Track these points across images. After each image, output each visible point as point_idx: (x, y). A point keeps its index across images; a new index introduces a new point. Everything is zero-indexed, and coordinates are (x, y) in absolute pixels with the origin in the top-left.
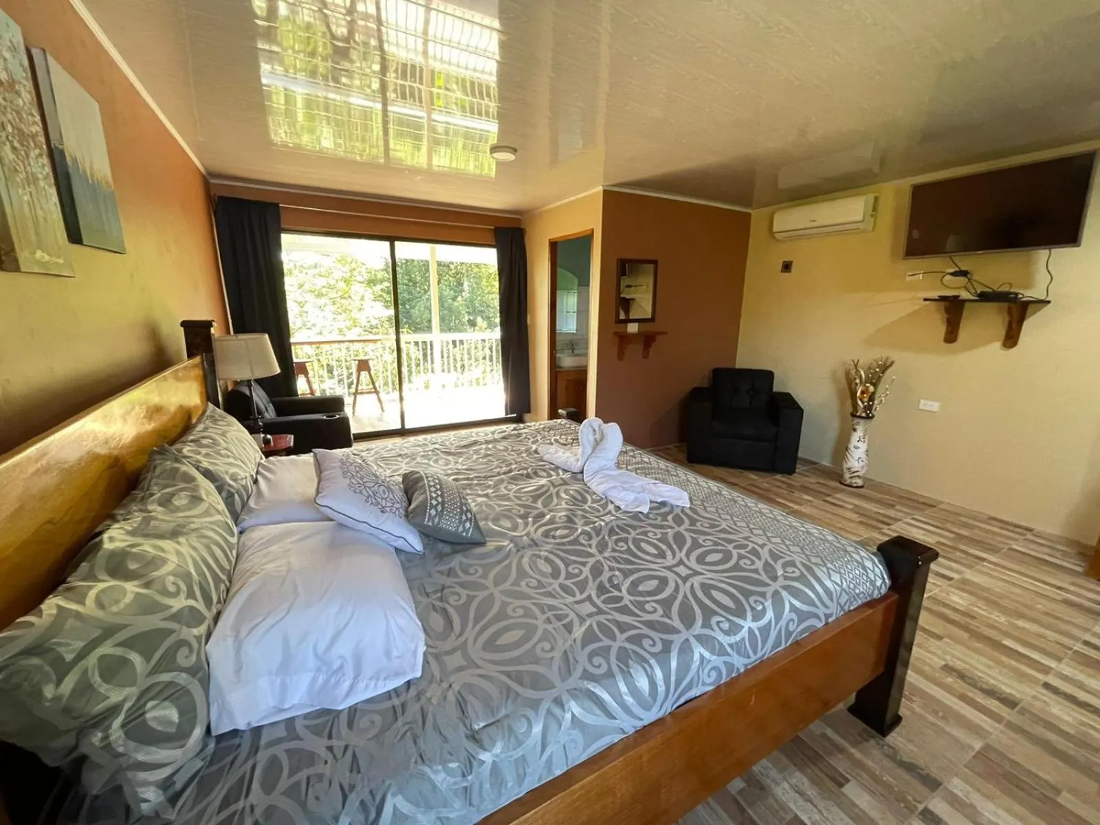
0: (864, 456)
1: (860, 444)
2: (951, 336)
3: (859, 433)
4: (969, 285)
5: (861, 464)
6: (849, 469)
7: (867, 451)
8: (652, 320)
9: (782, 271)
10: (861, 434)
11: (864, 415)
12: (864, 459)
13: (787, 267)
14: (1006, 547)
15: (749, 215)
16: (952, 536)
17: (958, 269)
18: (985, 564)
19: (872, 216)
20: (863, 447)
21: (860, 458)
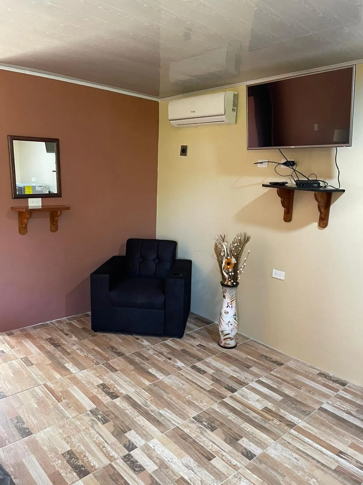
0: (232, 320)
1: (228, 309)
2: (288, 217)
3: (227, 300)
4: (294, 174)
5: (231, 327)
6: (222, 332)
7: (235, 315)
8: (59, 195)
9: (181, 155)
10: (229, 301)
11: (229, 284)
12: (232, 323)
13: (184, 151)
14: (317, 407)
15: (157, 103)
16: (280, 398)
17: (287, 161)
18: (292, 431)
19: (233, 110)
20: (232, 311)
21: (229, 322)
